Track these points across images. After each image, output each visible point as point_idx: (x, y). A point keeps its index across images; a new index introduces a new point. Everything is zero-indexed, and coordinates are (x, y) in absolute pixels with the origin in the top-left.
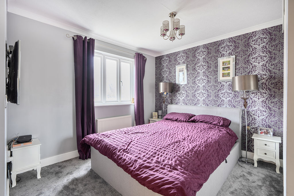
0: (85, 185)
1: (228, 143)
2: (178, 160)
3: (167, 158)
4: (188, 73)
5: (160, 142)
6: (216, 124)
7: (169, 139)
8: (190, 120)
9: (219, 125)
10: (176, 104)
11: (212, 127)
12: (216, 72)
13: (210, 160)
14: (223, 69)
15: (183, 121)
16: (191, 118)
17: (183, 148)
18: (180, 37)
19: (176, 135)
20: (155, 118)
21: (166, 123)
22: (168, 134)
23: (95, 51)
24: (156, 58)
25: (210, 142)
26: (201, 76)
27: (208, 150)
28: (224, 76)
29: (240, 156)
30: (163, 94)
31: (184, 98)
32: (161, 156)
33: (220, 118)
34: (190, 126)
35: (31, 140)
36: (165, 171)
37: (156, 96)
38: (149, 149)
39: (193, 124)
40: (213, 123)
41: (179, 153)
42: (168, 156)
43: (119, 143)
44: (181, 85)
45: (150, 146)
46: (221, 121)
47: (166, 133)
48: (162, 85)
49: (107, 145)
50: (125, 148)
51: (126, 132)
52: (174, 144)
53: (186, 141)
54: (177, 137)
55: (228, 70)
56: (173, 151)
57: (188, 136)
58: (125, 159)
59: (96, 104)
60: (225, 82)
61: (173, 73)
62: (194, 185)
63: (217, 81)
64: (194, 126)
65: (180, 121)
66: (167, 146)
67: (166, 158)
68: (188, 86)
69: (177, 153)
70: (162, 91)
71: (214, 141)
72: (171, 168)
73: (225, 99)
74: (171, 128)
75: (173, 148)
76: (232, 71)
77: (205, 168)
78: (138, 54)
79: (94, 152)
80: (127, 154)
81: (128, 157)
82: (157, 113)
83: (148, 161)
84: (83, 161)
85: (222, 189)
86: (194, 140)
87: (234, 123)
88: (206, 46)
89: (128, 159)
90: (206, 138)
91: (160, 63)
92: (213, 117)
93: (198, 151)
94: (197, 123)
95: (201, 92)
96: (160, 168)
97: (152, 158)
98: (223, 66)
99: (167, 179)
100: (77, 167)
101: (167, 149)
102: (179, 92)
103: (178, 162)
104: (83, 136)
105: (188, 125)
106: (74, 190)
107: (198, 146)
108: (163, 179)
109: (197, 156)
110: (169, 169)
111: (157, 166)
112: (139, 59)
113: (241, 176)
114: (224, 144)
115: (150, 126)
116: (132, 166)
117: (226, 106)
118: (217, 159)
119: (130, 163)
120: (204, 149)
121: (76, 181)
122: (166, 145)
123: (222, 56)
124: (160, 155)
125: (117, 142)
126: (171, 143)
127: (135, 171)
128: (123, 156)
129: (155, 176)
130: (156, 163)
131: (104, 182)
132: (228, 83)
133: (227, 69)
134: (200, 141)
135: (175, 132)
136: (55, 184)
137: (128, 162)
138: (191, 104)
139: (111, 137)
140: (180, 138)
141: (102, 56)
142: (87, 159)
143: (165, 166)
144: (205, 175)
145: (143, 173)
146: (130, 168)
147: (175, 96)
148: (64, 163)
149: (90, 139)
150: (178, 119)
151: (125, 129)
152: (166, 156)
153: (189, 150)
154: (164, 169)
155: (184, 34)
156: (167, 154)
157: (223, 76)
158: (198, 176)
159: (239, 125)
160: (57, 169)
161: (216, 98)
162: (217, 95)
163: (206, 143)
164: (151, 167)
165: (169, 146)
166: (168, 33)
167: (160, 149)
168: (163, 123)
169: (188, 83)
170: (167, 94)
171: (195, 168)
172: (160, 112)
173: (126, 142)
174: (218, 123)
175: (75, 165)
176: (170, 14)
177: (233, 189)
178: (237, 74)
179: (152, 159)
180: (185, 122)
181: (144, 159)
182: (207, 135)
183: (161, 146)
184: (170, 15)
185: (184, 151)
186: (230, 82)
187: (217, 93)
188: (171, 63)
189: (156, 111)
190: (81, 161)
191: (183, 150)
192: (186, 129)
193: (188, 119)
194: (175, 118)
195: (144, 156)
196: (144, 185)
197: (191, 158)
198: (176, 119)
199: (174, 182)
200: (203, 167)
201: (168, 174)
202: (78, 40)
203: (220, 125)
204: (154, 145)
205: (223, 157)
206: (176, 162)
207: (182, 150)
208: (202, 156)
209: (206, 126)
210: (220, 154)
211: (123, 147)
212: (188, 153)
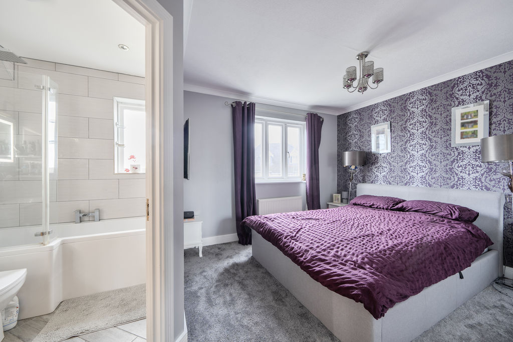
0: (247, 272)
1: (467, 247)
2: (368, 258)
3: (351, 253)
4: (393, 136)
5: (342, 233)
6: (444, 216)
7: (356, 231)
8: (395, 207)
9: (450, 217)
10: (372, 183)
11: (437, 220)
12: (447, 130)
13: (425, 267)
14: (463, 125)
15: (383, 209)
16: (397, 204)
17: (378, 245)
18: (375, 85)
19: (368, 226)
20: (337, 202)
21: (353, 209)
22: (356, 225)
23: (256, 116)
24: (339, 117)
25: (428, 242)
26: (418, 139)
27: (422, 252)
28: (464, 136)
29: (500, 275)
30: (349, 168)
31: (384, 173)
32: (342, 250)
33: (454, 206)
34: (394, 216)
35: (193, 216)
36: (345, 268)
37: (338, 171)
38: (325, 240)
39: (402, 215)
40: (440, 215)
41: (370, 250)
42: (352, 251)
43: (286, 228)
44: (381, 154)
45: (327, 236)
46: (456, 212)
47: (352, 223)
48: (347, 155)
49: (271, 230)
50: (294, 235)
51: (295, 216)
52: (362, 238)
53: (385, 236)
54: (369, 229)
55: (472, 127)
56: (360, 245)
57: (388, 230)
58: (294, 248)
59: (256, 181)
60: (466, 147)
61: (366, 137)
62: (390, 292)
63: (450, 146)
64: (401, 217)
65: (377, 208)
66: (352, 239)
67: (349, 252)
68: (393, 155)
69: (366, 248)
70: (348, 163)
71: (436, 240)
72: (355, 266)
73: (467, 176)
74: (361, 217)
75: (360, 242)
76: (482, 128)
77: (413, 276)
78: (311, 114)
79: (256, 236)
80: (295, 242)
81: (297, 246)
82: (340, 195)
83: (323, 253)
84: (243, 246)
85: (450, 317)
86: (398, 236)
87: (486, 218)
88: (427, 91)
89: (297, 248)
90: (421, 236)
91: (346, 124)
92: (439, 205)
93: (403, 251)
94: (407, 213)
95: (418, 165)
96: (339, 263)
97: (329, 250)
98: (461, 120)
99: (348, 276)
100: (237, 251)
101: (352, 242)
102: (377, 166)
103: (366, 260)
104: (243, 218)
105: (391, 215)
106: (235, 274)
107: (403, 244)
108: (342, 277)
109: (401, 258)
110: (352, 266)
111: (335, 261)
112: (313, 121)
113: (495, 307)
114: (457, 248)
115: (328, 212)
116: (302, 256)
117: (469, 188)
118: (439, 269)
119: (299, 253)
120: (415, 250)
121: (236, 266)
122: (350, 237)
123: (459, 103)
124: (340, 249)
125: (283, 227)
126: (359, 236)
127: (305, 262)
128: (291, 244)
129: (332, 271)
130: (334, 257)
131: (268, 273)
132: (472, 149)
133: (472, 124)
134: (410, 238)
135: (367, 223)
136: (216, 265)
137: (296, 251)
138: (398, 183)
139: (276, 221)
140: (375, 230)
141: (264, 122)
142: (247, 245)
143: (346, 261)
144: (413, 286)
145: (316, 266)
146: (299, 258)
147: (370, 171)
148: (223, 245)
149: (252, 221)
150: (373, 205)
151: (293, 213)
152: (349, 250)
153: (386, 247)
154: (345, 265)
155: (382, 80)
156: (350, 248)
157: (462, 138)
158: (399, 283)
159: (497, 221)
160: (217, 251)
161: (447, 174)
162: (449, 168)
163: (419, 242)
164: (327, 260)
165: (355, 239)
166: (355, 83)
167: (341, 241)
168: (348, 209)
169: (393, 151)
170: (356, 168)
171: (395, 273)
172: (345, 194)
173: (294, 229)
174: (450, 215)
175: (234, 250)
176: (359, 55)
177: (474, 322)
178: (494, 132)
179: (329, 252)
180: (387, 209)
181: (318, 250)
182: (425, 231)
183: (342, 237)
184: (357, 57)
185: (378, 248)
186: (477, 148)
187: (449, 167)
188: (362, 123)
189: (339, 192)
190: (241, 246)
191: (377, 246)
192: (387, 220)
193: (391, 206)
194: (368, 203)
195: (318, 247)
196: (317, 280)
197: (388, 258)
198: (370, 204)
199: (358, 282)
200: (410, 274)
201: (350, 272)
202: (237, 107)
203: (454, 217)
204: (332, 236)
205: (455, 267)
206: (363, 259)
207: (375, 246)
208: (408, 258)
209: (424, 217)
210: (446, 262)
211: (290, 234)
212: (385, 251)
